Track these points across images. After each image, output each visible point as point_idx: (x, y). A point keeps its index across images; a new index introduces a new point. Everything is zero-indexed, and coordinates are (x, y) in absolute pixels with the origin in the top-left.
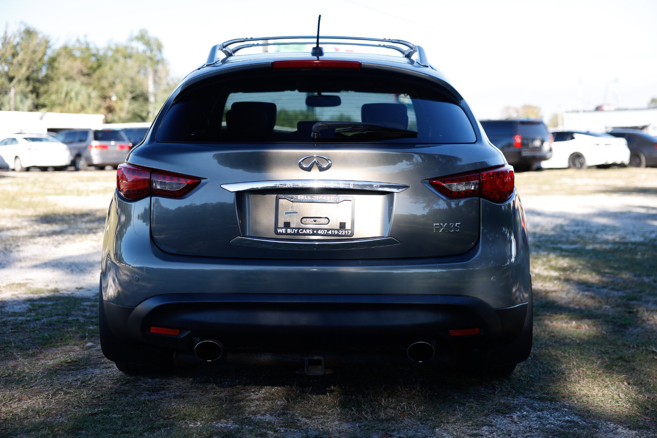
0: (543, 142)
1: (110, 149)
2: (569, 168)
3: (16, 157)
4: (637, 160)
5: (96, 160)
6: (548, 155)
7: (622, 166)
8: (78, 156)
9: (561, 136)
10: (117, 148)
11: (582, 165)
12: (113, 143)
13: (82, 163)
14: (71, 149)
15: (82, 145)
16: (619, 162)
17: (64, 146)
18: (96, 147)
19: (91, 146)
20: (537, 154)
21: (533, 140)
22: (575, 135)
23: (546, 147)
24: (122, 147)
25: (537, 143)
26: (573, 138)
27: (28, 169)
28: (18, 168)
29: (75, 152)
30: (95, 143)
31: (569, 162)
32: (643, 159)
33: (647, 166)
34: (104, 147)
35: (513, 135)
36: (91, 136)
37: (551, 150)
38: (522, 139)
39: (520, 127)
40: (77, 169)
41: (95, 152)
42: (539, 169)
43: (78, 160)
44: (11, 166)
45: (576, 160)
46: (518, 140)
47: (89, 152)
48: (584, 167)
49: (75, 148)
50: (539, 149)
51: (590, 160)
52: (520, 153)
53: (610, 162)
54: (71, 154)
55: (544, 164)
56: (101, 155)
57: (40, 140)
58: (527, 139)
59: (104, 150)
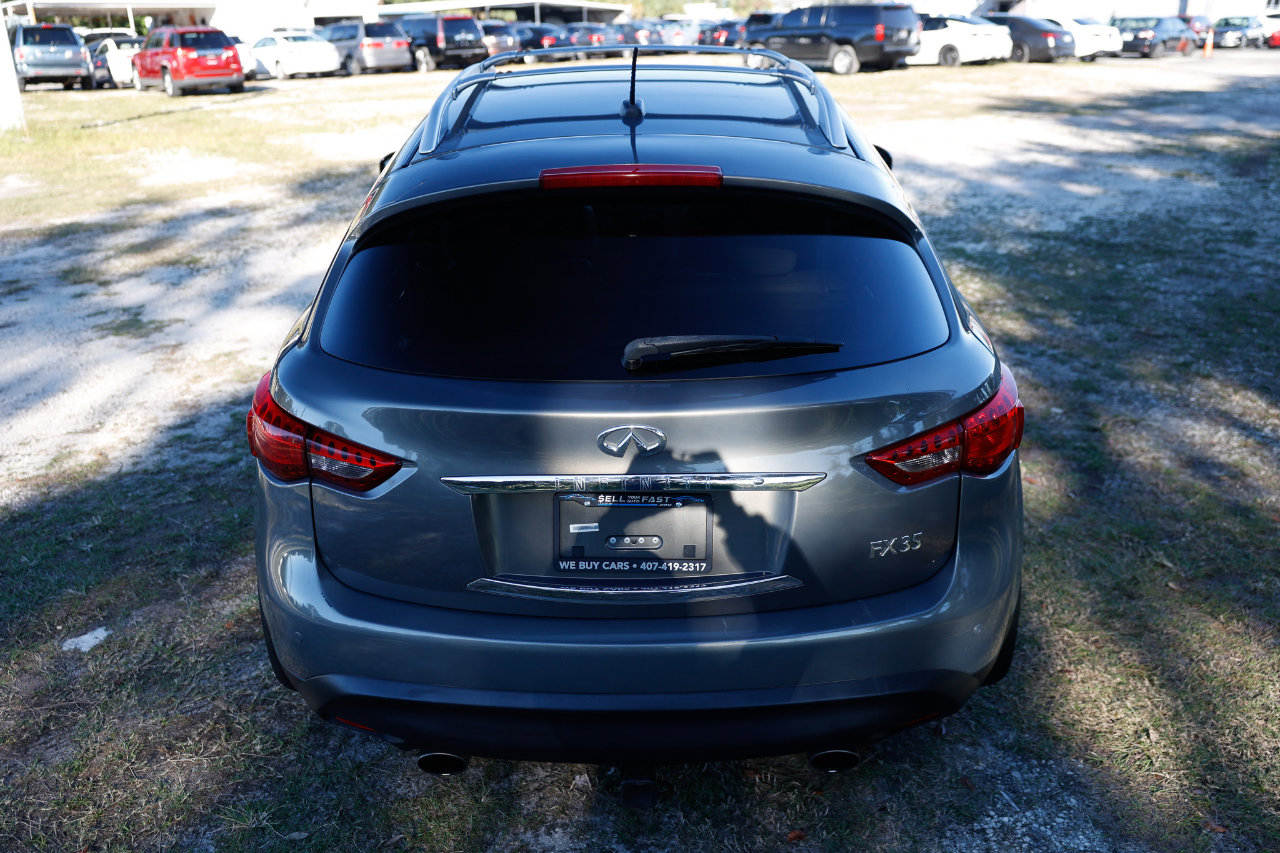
0: (909, 32)
1: (386, 47)
2: (938, 65)
3: (277, 62)
4: (1019, 53)
5: (370, 62)
6: (916, 49)
7: (1003, 60)
8: (349, 57)
9: (932, 23)
10: (394, 46)
11: (954, 60)
12: (388, 39)
13: (354, 66)
14: (339, 49)
15: (352, 43)
16: (998, 57)
17: (331, 46)
18: (369, 45)
19: (363, 45)
20: (903, 48)
21: (899, 30)
22: (949, 23)
23: (913, 39)
24: (399, 44)
25: (903, 34)
26: (946, 26)
27: (293, 77)
28: (281, 76)
29: (345, 52)
30: (367, 41)
31: (940, 57)
32: (1026, 50)
33: (1031, 61)
34: (378, 45)
35: (874, 24)
36: (362, 31)
37: (918, 43)
38: (886, 28)
39: (884, 15)
40: (349, 75)
41: (369, 51)
42: (903, 66)
43: (349, 62)
44: (273, 74)
45: (948, 54)
46: (880, 29)
47: (361, 53)
48: (957, 63)
49: (344, 47)
50: (904, 42)
51: (965, 56)
52: (881, 47)
53: (988, 57)
54: (340, 55)
55: (909, 60)
56: (376, 55)
57: (303, 39)
58: (892, 29)
59: (379, 49)
